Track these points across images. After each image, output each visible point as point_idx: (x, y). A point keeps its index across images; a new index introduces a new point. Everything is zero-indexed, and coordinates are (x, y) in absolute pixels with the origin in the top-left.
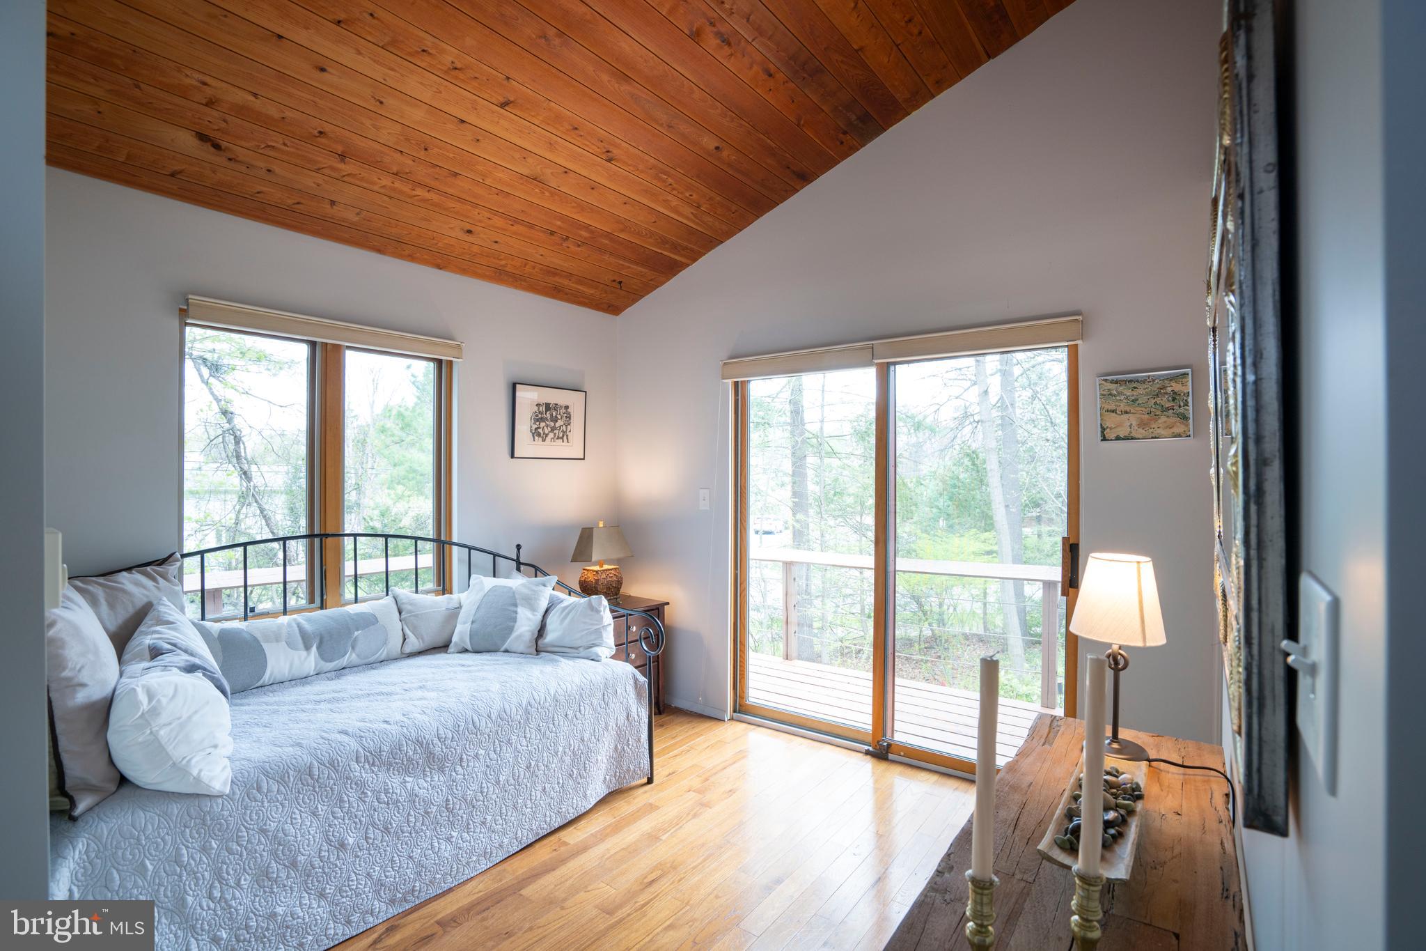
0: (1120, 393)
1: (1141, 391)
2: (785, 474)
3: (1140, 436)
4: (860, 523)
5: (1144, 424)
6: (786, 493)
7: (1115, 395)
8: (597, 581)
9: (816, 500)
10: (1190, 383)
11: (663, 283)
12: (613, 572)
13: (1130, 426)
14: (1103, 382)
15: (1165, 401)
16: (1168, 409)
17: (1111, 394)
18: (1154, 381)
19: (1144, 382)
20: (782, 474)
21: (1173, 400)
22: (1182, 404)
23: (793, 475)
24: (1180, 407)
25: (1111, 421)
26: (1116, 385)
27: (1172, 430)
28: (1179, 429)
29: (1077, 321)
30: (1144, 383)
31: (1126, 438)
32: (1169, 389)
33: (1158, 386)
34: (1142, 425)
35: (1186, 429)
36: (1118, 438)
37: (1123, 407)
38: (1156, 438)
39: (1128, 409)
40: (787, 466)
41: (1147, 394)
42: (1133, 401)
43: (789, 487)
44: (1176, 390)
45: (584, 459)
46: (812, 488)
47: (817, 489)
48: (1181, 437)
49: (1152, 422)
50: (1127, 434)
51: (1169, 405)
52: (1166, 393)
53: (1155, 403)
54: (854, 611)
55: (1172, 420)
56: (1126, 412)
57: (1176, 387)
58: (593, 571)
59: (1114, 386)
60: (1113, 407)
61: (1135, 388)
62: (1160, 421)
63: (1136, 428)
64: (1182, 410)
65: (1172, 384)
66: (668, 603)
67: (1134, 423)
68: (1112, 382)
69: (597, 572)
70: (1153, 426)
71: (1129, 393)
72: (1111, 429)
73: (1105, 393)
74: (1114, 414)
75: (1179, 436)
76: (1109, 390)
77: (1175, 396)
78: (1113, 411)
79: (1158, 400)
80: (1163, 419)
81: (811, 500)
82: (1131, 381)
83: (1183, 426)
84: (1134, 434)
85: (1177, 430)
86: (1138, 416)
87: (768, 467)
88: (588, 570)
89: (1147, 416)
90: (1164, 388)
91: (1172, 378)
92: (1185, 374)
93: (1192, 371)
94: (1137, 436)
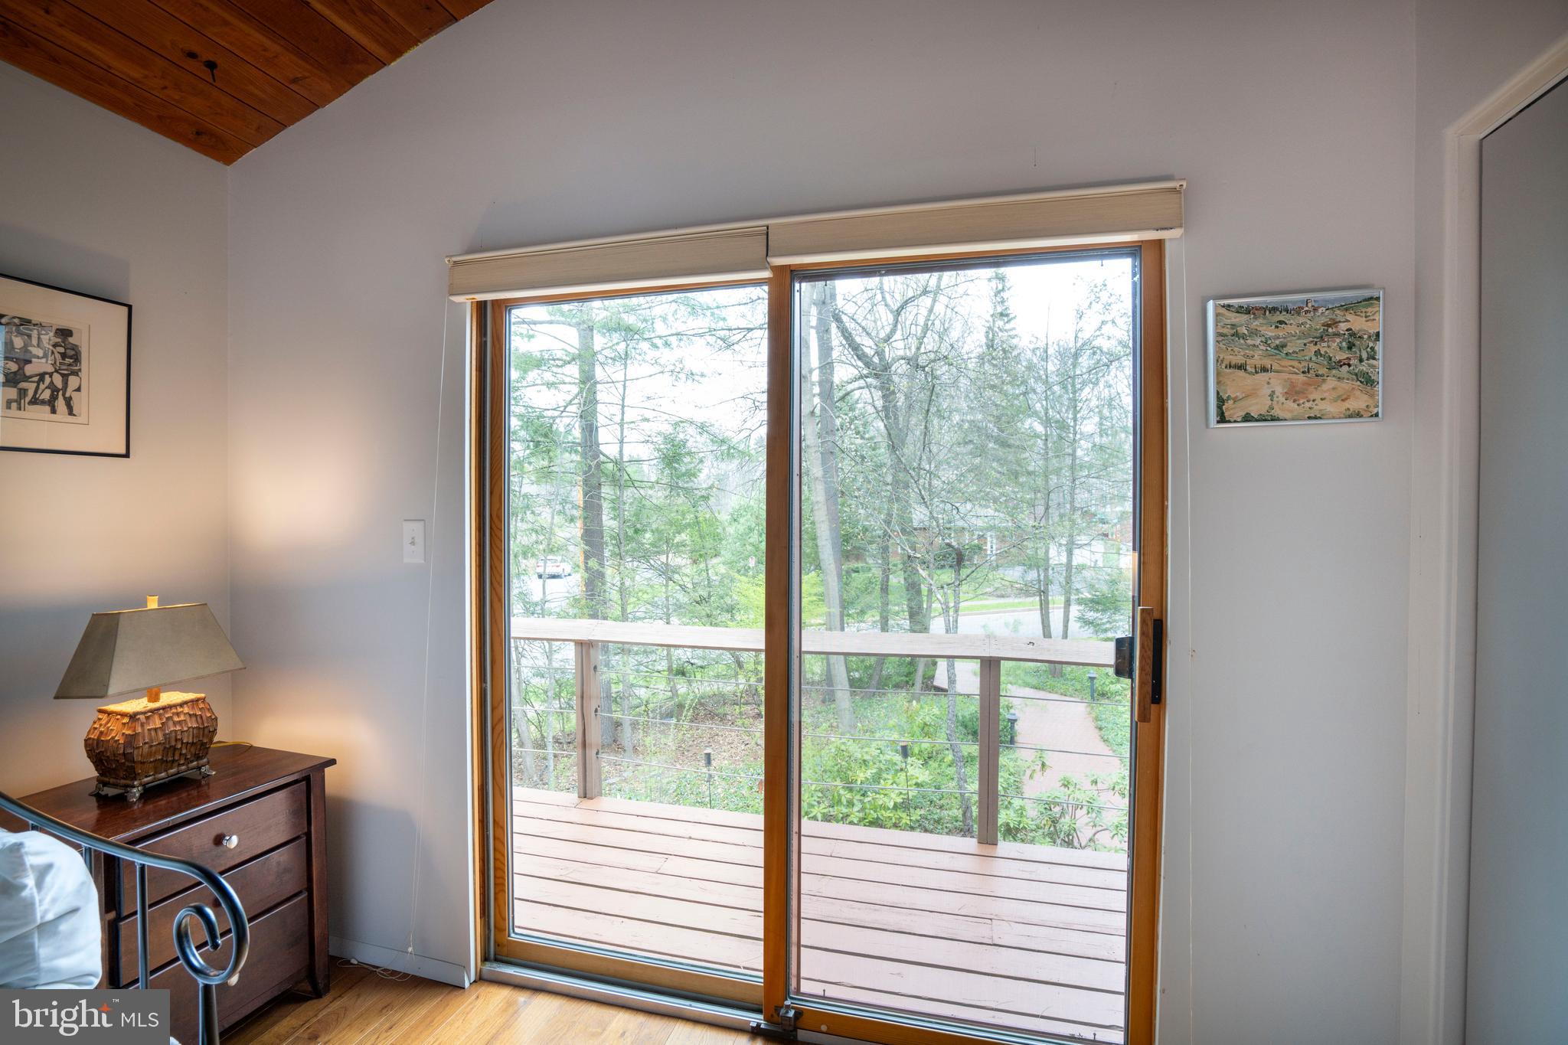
0: (1254, 333)
1: (1292, 329)
2: (575, 507)
3: (1288, 415)
4: (667, 564)
5: (1297, 393)
6: (576, 530)
7: (1244, 337)
8: (131, 739)
9: (612, 538)
10: (1380, 317)
11: (327, 100)
12: (186, 709)
13: (1272, 395)
14: (1223, 311)
15: (1334, 349)
16: (1340, 364)
17: (1236, 334)
18: (1315, 309)
19: (1298, 311)
20: (570, 506)
21: (1350, 348)
22: (1365, 355)
23: (585, 508)
24: (1361, 360)
25: (1237, 385)
26: (1246, 317)
27: (1347, 405)
28: (1358, 402)
29: (1174, 190)
30: (1299, 314)
31: (1262, 419)
32: (1343, 327)
33: (1323, 320)
34: (1294, 393)
35: (1371, 402)
36: (1247, 418)
37: (1258, 360)
38: (1316, 418)
39: (1267, 363)
40: (578, 495)
41: (1304, 335)
42: (1277, 348)
43: (579, 523)
44: (1355, 328)
45: (127, 455)
46: (608, 522)
47: (614, 524)
48: (1361, 416)
49: (1311, 389)
50: (1263, 412)
51: (1342, 356)
52: (1337, 335)
53: (1317, 353)
54: (660, 668)
55: (1346, 385)
56: (1264, 370)
57: (1357, 323)
58: (123, 715)
59: (1244, 318)
60: (1239, 359)
61: (1281, 322)
62: (1325, 387)
63: (1282, 399)
64: (1364, 367)
65: (1349, 317)
66: (332, 762)
67: (1279, 390)
68: (1240, 310)
69: (133, 717)
70: (1311, 397)
71: (1270, 332)
72: (1235, 400)
73: (1225, 331)
74: (1241, 373)
75: (1359, 415)
76: (1233, 326)
77: (1352, 340)
78: (1241, 367)
79: (1323, 347)
80: (1331, 383)
81: (607, 539)
82: (1273, 310)
83: (1366, 397)
84: (1276, 412)
85: (1354, 404)
86: (1286, 376)
87: (553, 497)
88: (109, 713)
89: (1301, 377)
90: (1335, 323)
91: (1348, 307)
92: (1371, 298)
93: (1384, 293)
94: (1281, 415)
